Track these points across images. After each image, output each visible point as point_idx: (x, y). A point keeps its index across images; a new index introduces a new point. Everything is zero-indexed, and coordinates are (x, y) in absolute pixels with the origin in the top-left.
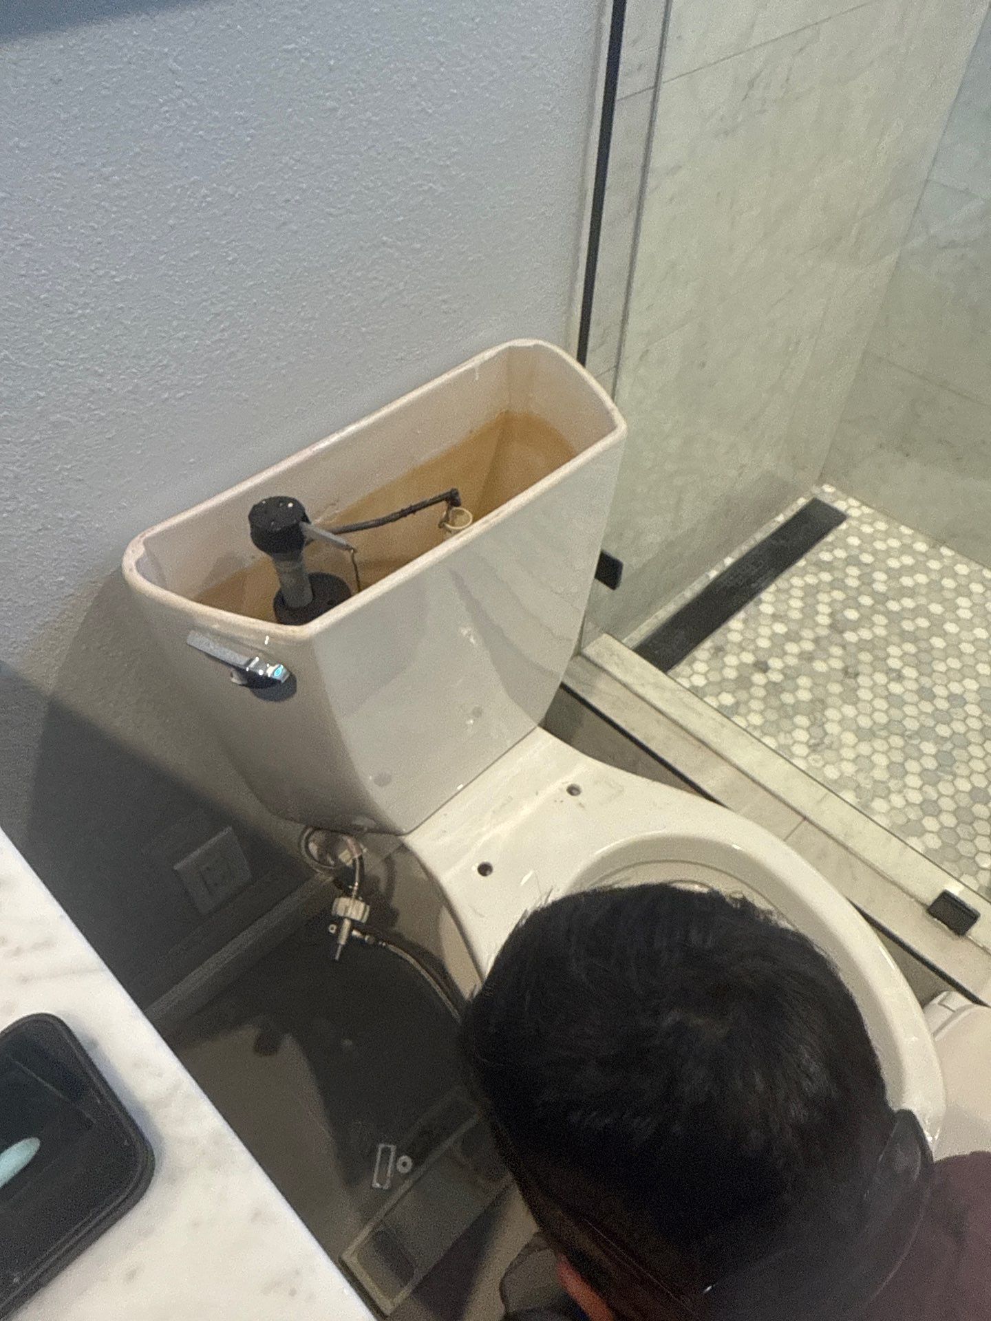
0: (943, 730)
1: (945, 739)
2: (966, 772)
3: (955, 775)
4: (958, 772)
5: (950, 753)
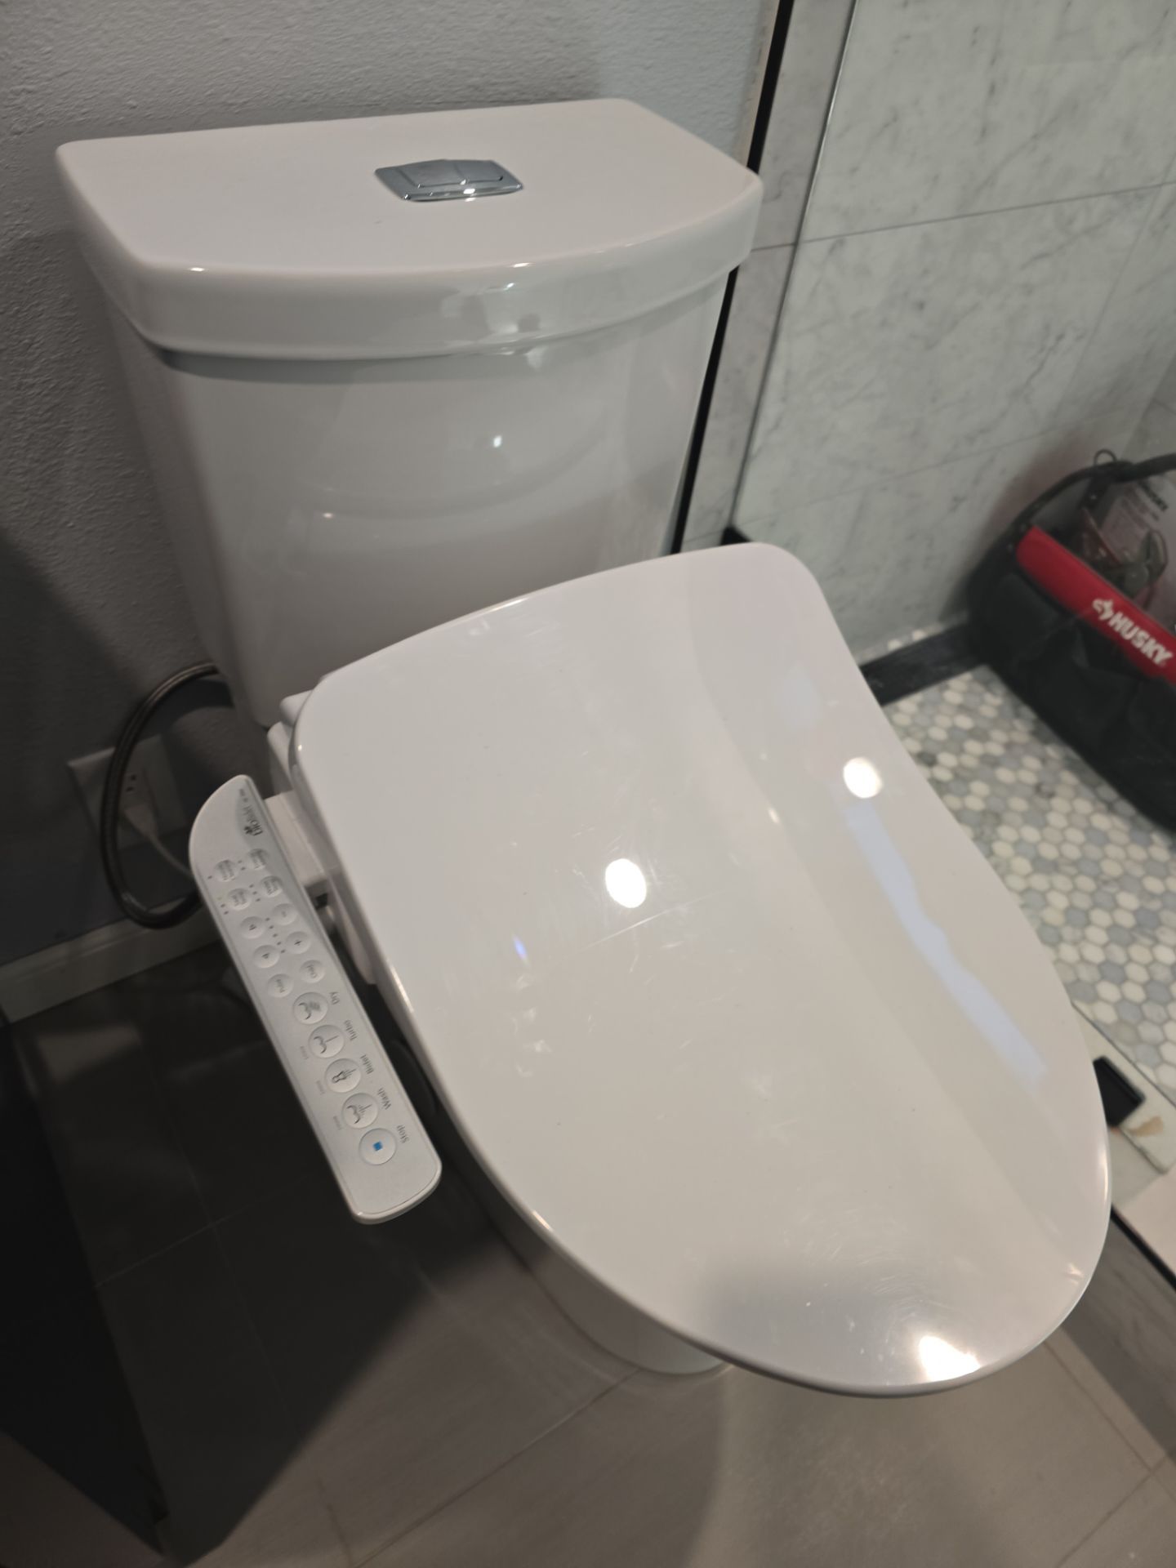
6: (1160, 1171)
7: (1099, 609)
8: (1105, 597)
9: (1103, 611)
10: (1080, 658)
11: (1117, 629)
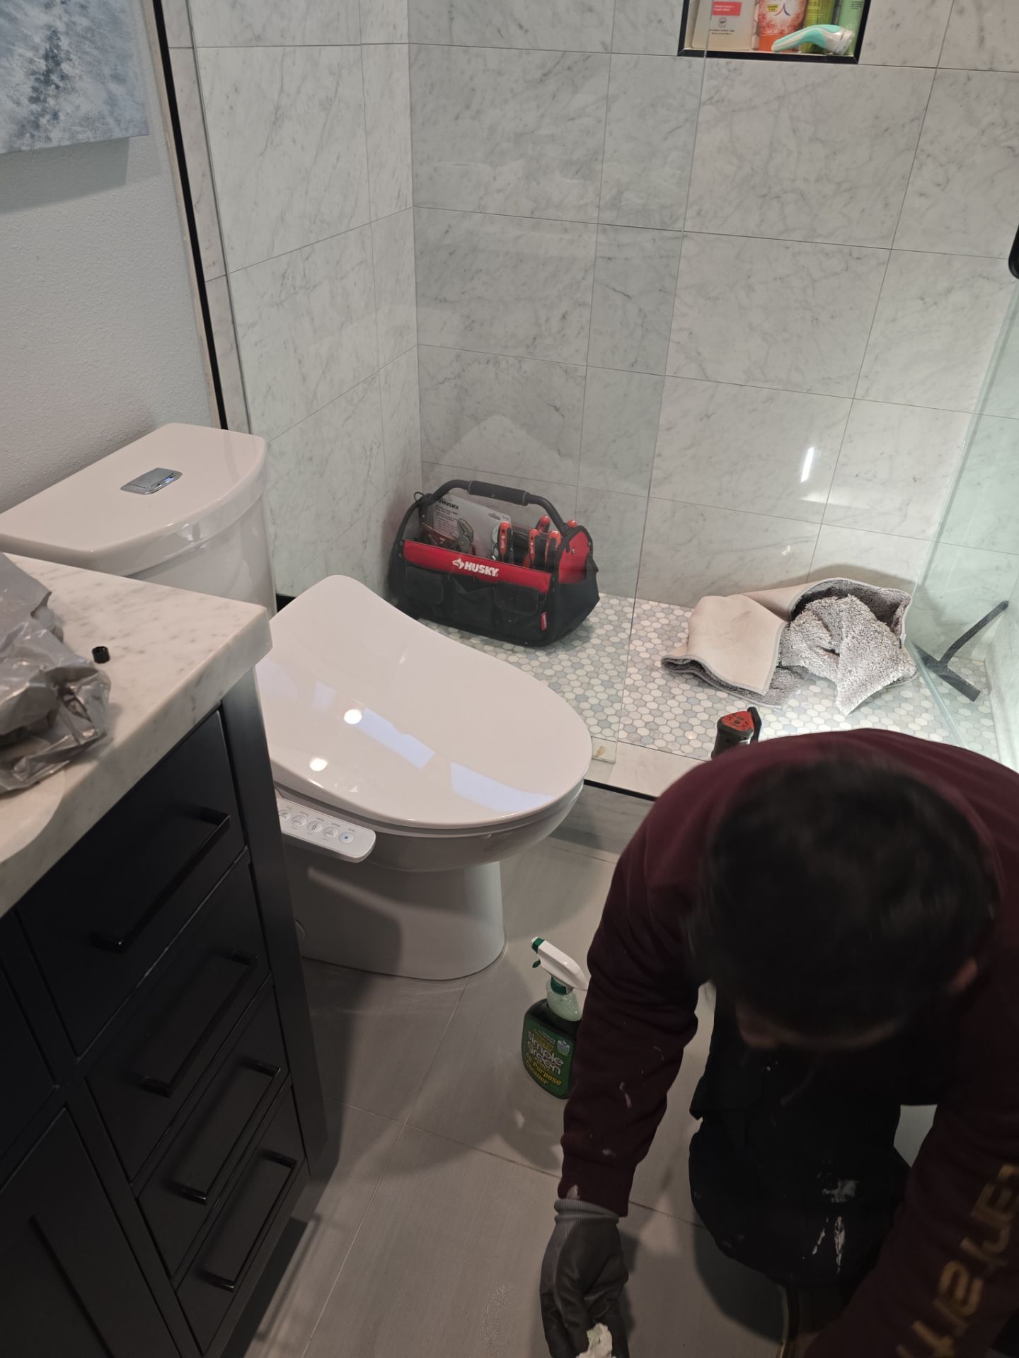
0: (549, 672)
1: (552, 676)
2: (570, 689)
3: (564, 693)
4: (564, 690)
5: (557, 682)
6: (613, 763)
7: (457, 565)
8: (456, 559)
9: (459, 565)
10: (462, 591)
11: (470, 569)
